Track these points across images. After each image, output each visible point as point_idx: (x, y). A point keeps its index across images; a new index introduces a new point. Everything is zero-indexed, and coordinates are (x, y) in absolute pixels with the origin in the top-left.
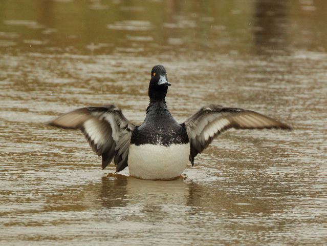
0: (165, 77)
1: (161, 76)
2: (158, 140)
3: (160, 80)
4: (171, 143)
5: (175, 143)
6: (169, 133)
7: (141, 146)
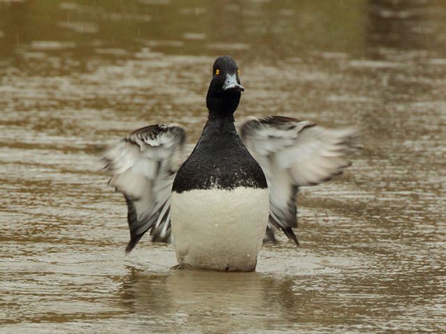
0: (235, 76)
1: (228, 75)
2: (212, 184)
3: (226, 82)
4: (237, 185)
5: (243, 185)
6: (235, 172)
7: (185, 192)
